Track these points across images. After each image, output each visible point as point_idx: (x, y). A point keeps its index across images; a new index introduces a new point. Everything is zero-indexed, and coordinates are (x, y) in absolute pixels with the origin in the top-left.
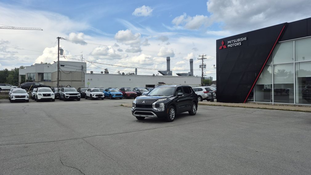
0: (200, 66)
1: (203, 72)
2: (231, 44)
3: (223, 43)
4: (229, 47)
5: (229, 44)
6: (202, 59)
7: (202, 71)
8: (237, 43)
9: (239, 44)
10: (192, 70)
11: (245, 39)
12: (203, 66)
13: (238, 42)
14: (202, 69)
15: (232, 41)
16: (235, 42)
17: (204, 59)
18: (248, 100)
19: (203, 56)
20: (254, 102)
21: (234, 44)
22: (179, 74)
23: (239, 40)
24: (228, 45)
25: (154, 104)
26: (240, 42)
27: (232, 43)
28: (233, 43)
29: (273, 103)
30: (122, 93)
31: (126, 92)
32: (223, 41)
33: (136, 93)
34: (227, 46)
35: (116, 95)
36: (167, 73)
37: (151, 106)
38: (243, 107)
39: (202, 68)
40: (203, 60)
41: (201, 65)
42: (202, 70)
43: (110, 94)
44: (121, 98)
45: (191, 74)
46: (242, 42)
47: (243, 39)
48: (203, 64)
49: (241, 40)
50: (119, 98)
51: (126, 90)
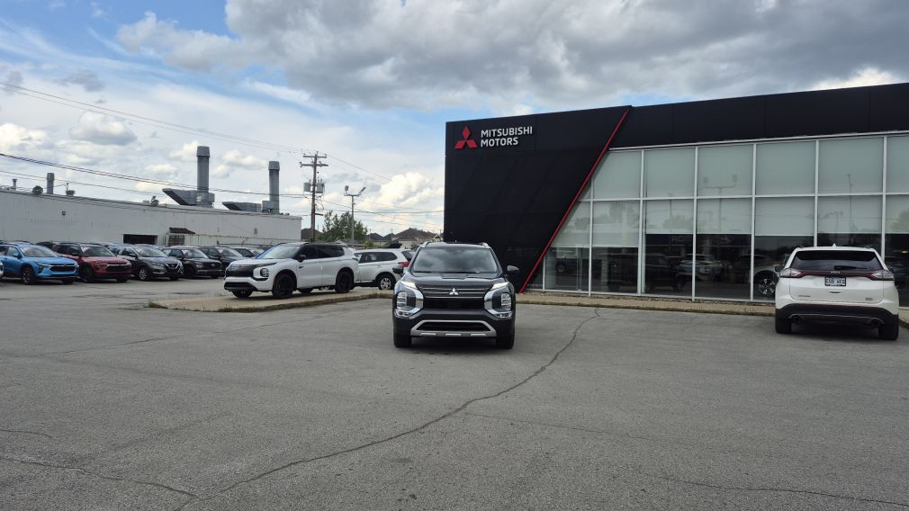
0: (307, 187)
1: (314, 205)
2: (489, 138)
3: (466, 133)
4: (484, 146)
5: (485, 138)
6: (315, 165)
7: (311, 200)
8: (506, 137)
9: (513, 142)
10: (275, 194)
11: (528, 130)
12: (315, 188)
13: (511, 136)
14: (314, 196)
15: (494, 131)
16: (502, 137)
17: (321, 165)
18: (529, 287)
19: (316, 157)
20: (544, 290)
21: (497, 140)
22: (231, 206)
23: (511, 131)
24: (482, 141)
25: (489, 295)
26: (514, 136)
27: (492, 137)
28: (496, 137)
29: (590, 292)
30: (76, 264)
31: (86, 260)
32: (466, 128)
33: (129, 263)
34: (479, 144)
35: (52, 269)
36: (199, 199)
37: (479, 304)
38: (538, 303)
39: (314, 192)
40: (315, 170)
41: (308, 181)
42: (314, 199)
43: (27, 266)
44: (67, 281)
45: (271, 208)
46: (521, 138)
47: (525, 130)
48: (315, 180)
49: (518, 132)
50: (61, 282)
51: (84, 250)
